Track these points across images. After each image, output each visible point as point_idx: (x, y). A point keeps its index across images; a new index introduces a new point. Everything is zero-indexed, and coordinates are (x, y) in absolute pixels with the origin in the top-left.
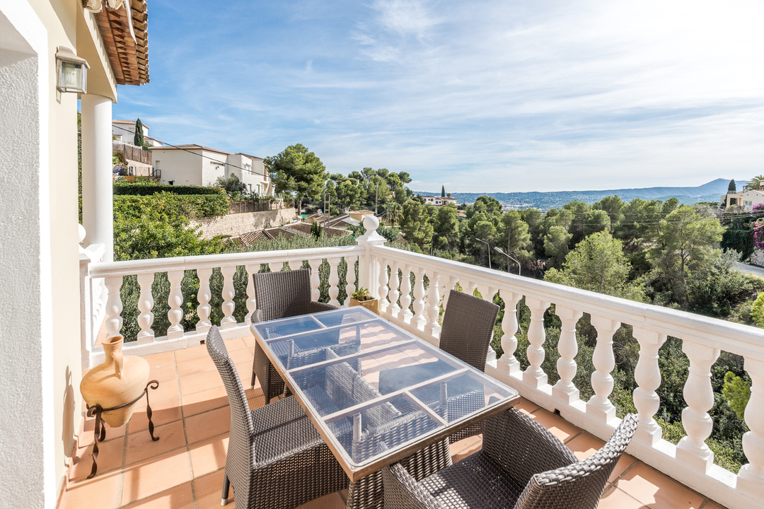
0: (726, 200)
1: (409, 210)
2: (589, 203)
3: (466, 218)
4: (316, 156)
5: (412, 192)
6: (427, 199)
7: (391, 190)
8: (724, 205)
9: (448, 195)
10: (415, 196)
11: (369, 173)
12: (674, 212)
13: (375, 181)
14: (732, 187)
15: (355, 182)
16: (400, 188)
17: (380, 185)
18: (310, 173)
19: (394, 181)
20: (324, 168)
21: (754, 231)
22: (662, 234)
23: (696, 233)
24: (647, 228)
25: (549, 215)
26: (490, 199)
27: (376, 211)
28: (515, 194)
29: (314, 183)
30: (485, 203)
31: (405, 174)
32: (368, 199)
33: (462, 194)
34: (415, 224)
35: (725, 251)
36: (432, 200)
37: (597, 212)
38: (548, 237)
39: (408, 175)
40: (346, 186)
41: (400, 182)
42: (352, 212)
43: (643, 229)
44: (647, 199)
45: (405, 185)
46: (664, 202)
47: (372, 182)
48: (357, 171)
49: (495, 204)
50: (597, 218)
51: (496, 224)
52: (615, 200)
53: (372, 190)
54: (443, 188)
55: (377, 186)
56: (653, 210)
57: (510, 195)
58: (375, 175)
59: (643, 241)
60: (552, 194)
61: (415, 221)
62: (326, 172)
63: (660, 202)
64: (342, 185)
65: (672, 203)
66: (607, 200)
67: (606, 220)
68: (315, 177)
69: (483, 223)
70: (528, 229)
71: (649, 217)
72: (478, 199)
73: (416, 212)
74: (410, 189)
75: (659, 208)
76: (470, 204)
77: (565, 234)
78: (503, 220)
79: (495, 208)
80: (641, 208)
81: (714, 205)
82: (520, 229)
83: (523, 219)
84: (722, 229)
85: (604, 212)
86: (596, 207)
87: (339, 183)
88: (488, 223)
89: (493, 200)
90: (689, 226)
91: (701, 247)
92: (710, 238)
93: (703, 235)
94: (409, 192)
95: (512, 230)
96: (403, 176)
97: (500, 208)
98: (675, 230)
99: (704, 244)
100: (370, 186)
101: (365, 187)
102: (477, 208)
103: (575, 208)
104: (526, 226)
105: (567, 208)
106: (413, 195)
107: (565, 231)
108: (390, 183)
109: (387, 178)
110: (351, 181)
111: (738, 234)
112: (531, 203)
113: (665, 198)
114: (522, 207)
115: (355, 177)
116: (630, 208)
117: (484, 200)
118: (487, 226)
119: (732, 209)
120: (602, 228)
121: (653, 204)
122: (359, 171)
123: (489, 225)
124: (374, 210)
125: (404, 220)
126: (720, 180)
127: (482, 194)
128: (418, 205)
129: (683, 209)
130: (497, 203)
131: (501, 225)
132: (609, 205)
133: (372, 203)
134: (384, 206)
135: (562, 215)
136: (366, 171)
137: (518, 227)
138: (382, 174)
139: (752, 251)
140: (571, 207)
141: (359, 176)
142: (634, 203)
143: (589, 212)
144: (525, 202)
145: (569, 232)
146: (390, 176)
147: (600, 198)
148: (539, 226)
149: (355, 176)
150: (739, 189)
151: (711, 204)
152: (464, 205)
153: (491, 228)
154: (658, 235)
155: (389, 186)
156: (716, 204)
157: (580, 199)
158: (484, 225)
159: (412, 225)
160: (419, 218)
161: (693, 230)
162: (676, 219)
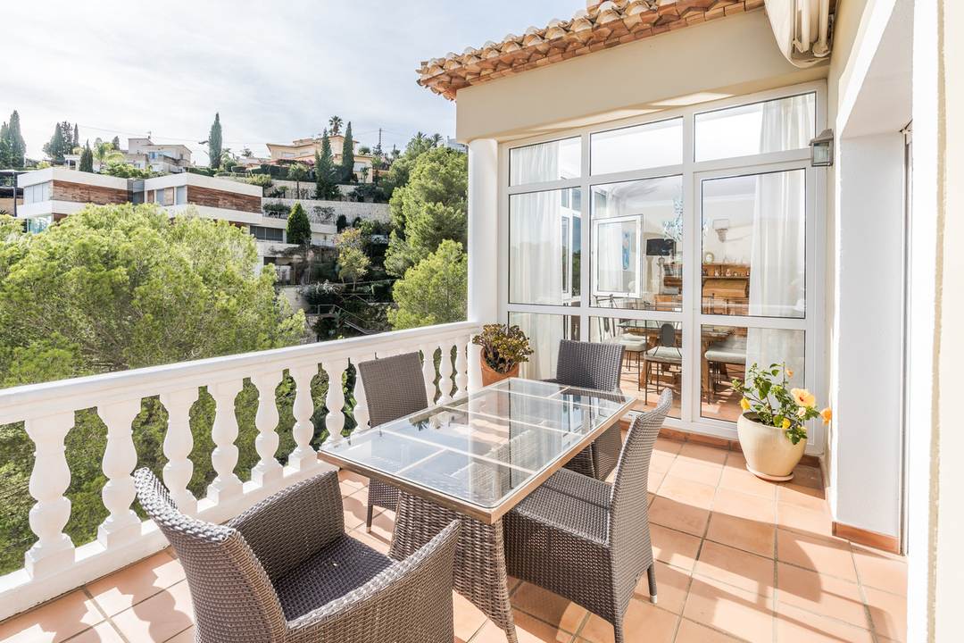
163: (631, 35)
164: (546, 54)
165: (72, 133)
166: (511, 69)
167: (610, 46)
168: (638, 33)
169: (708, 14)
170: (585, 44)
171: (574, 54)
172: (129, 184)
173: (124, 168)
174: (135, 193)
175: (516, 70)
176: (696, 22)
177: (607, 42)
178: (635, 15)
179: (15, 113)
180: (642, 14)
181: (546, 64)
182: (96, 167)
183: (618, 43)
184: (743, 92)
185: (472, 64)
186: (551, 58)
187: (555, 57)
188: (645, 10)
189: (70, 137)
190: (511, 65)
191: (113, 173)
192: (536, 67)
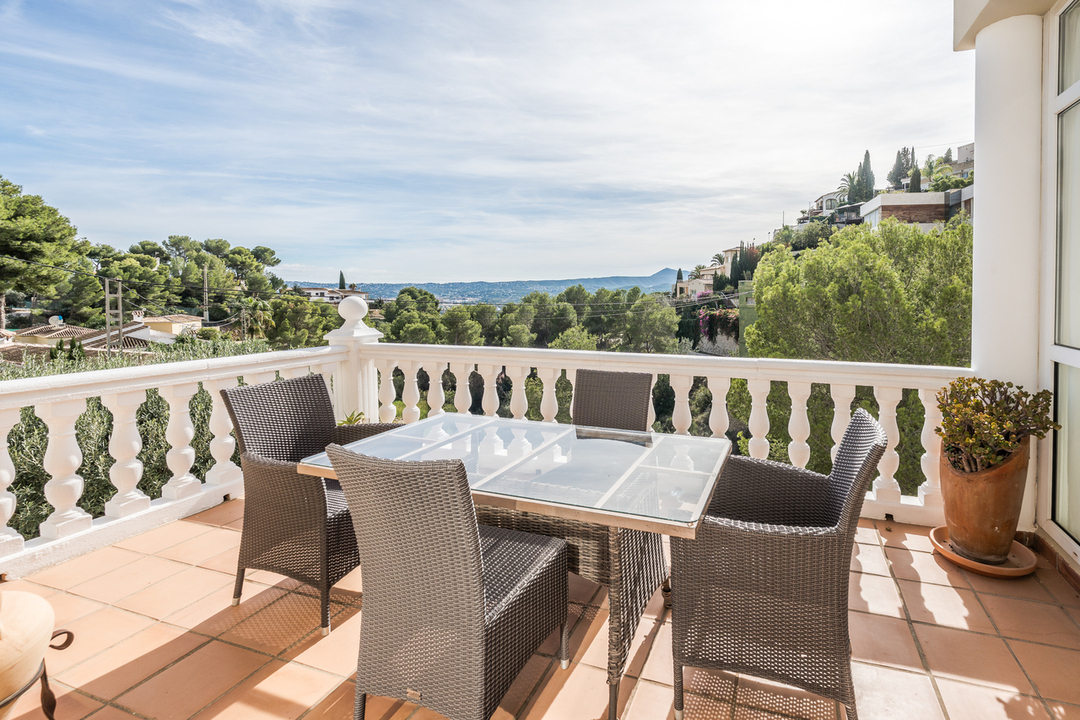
0: (676, 290)
1: (285, 311)
2: (552, 295)
3: (384, 321)
4: (48, 203)
5: (281, 282)
6: (313, 293)
7: (237, 278)
8: (675, 294)
9: (351, 286)
10: (289, 288)
11: (184, 245)
12: (638, 302)
13: (200, 262)
14: (680, 276)
15: (150, 261)
16: (257, 274)
17: (211, 268)
18: (31, 237)
19: (243, 263)
20: (72, 232)
21: (699, 319)
22: (628, 326)
23: (658, 323)
24: (614, 321)
25: (505, 311)
26: (420, 292)
27: (206, 314)
28: (455, 285)
29: (44, 261)
30: (414, 297)
31: (266, 250)
32: (185, 295)
33: (373, 285)
34: (299, 333)
35: (680, 340)
36: (322, 295)
37: (561, 304)
38: (507, 340)
39: (273, 253)
40: (125, 270)
41: (255, 263)
42: (149, 320)
43: (611, 322)
44: (612, 288)
45: (267, 269)
46: (628, 291)
47: (193, 264)
48: (152, 240)
49: (428, 298)
50: (563, 313)
51: (434, 326)
52: (580, 291)
53: (193, 278)
54: (342, 274)
55: (206, 270)
56: (618, 301)
57: (447, 286)
58: (198, 251)
59: (611, 337)
60: (504, 285)
61: (298, 329)
62: (78, 238)
63: (624, 292)
64: (115, 267)
65: (635, 292)
66: (571, 290)
67: (573, 316)
68: (48, 248)
69: (413, 326)
70: (480, 330)
71: (614, 307)
72: (402, 293)
73: (298, 314)
74: (279, 277)
75: (624, 298)
76: (391, 299)
77: (528, 335)
78: (445, 322)
79: (429, 305)
80: (607, 298)
81: (666, 294)
82: (470, 332)
83: (472, 317)
84: (677, 319)
85: (570, 306)
86: (560, 300)
87: (105, 264)
88: (421, 325)
89: (426, 294)
90: (651, 317)
91: (663, 338)
92: (669, 327)
93: (663, 324)
94: (276, 282)
95: (459, 334)
96: (260, 254)
97: (437, 304)
98: (640, 322)
99: (664, 335)
100: (186, 270)
101: (175, 273)
102: (401, 305)
103: (536, 301)
104: (478, 327)
105: (528, 301)
106: (285, 286)
107: (527, 330)
108: (233, 264)
109: (226, 256)
110: (138, 259)
111: (688, 322)
112: (477, 296)
113: (628, 287)
114: (465, 303)
115: (151, 252)
116: (596, 299)
117: (411, 293)
118: (420, 330)
119: (682, 298)
120: (569, 325)
121: (618, 294)
122: (159, 241)
123: (425, 329)
124: (201, 314)
125: (274, 329)
126: (667, 271)
127: (406, 285)
128: (301, 302)
129: (644, 299)
130: (432, 297)
131: (443, 328)
132: (574, 295)
133: (196, 301)
134: (224, 306)
135: (522, 311)
136: (176, 243)
137: (467, 329)
138: (216, 249)
139: (699, 339)
140: (533, 300)
141: (160, 250)
142: (599, 294)
143: (553, 305)
144: (469, 296)
145: (532, 331)
146: (234, 253)
147: (564, 289)
148: (494, 327)
149: (147, 251)
150: (685, 278)
151: (665, 294)
152: (381, 302)
153: (427, 334)
154: (625, 328)
155: (232, 272)
156: (668, 293)
157: (542, 290)
158: (415, 329)
159: (292, 336)
160: (307, 324)
161: (655, 319)
162: (640, 309)
165: (910, 156)
172: (947, 197)
173: (947, 180)
174: (952, 206)
179: (867, 152)
182: (924, 186)
189: (908, 162)
191: (937, 188)
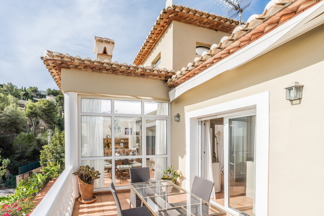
163: (135, 75)
164: (107, 70)
166: (91, 70)
167: (127, 75)
168: (136, 75)
169: (154, 77)
170: (121, 72)
171: (116, 74)
175: (93, 71)
176: (150, 78)
177: (127, 74)
178: (139, 71)
180: (141, 71)
181: (105, 73)
183: (130, 76)
184: (156, 99)
185: (77, 62)
186: (108, 72)
187: (110, 72)
188: (142, 71)
190: (92, 68)
192: (102, 72)
